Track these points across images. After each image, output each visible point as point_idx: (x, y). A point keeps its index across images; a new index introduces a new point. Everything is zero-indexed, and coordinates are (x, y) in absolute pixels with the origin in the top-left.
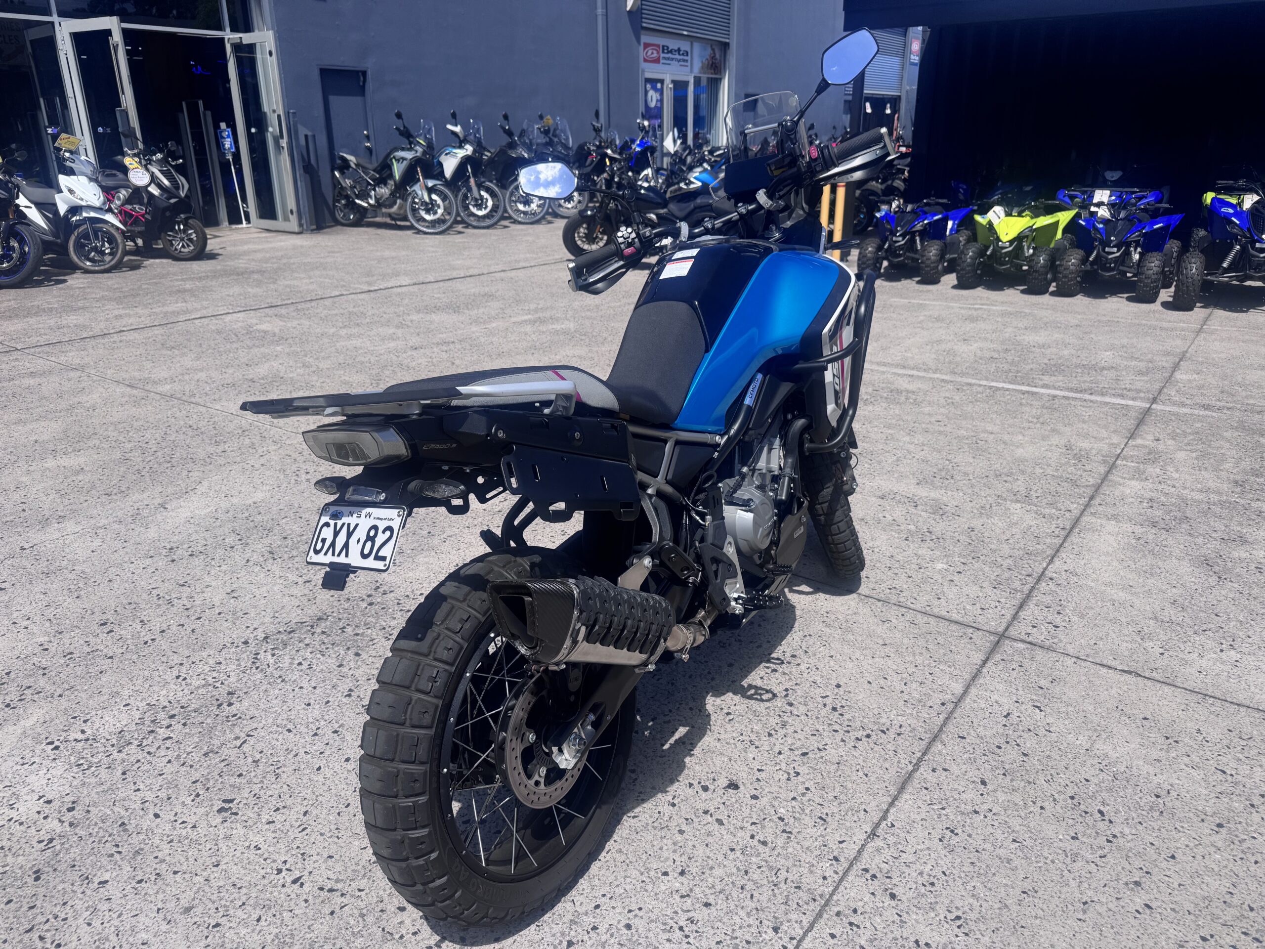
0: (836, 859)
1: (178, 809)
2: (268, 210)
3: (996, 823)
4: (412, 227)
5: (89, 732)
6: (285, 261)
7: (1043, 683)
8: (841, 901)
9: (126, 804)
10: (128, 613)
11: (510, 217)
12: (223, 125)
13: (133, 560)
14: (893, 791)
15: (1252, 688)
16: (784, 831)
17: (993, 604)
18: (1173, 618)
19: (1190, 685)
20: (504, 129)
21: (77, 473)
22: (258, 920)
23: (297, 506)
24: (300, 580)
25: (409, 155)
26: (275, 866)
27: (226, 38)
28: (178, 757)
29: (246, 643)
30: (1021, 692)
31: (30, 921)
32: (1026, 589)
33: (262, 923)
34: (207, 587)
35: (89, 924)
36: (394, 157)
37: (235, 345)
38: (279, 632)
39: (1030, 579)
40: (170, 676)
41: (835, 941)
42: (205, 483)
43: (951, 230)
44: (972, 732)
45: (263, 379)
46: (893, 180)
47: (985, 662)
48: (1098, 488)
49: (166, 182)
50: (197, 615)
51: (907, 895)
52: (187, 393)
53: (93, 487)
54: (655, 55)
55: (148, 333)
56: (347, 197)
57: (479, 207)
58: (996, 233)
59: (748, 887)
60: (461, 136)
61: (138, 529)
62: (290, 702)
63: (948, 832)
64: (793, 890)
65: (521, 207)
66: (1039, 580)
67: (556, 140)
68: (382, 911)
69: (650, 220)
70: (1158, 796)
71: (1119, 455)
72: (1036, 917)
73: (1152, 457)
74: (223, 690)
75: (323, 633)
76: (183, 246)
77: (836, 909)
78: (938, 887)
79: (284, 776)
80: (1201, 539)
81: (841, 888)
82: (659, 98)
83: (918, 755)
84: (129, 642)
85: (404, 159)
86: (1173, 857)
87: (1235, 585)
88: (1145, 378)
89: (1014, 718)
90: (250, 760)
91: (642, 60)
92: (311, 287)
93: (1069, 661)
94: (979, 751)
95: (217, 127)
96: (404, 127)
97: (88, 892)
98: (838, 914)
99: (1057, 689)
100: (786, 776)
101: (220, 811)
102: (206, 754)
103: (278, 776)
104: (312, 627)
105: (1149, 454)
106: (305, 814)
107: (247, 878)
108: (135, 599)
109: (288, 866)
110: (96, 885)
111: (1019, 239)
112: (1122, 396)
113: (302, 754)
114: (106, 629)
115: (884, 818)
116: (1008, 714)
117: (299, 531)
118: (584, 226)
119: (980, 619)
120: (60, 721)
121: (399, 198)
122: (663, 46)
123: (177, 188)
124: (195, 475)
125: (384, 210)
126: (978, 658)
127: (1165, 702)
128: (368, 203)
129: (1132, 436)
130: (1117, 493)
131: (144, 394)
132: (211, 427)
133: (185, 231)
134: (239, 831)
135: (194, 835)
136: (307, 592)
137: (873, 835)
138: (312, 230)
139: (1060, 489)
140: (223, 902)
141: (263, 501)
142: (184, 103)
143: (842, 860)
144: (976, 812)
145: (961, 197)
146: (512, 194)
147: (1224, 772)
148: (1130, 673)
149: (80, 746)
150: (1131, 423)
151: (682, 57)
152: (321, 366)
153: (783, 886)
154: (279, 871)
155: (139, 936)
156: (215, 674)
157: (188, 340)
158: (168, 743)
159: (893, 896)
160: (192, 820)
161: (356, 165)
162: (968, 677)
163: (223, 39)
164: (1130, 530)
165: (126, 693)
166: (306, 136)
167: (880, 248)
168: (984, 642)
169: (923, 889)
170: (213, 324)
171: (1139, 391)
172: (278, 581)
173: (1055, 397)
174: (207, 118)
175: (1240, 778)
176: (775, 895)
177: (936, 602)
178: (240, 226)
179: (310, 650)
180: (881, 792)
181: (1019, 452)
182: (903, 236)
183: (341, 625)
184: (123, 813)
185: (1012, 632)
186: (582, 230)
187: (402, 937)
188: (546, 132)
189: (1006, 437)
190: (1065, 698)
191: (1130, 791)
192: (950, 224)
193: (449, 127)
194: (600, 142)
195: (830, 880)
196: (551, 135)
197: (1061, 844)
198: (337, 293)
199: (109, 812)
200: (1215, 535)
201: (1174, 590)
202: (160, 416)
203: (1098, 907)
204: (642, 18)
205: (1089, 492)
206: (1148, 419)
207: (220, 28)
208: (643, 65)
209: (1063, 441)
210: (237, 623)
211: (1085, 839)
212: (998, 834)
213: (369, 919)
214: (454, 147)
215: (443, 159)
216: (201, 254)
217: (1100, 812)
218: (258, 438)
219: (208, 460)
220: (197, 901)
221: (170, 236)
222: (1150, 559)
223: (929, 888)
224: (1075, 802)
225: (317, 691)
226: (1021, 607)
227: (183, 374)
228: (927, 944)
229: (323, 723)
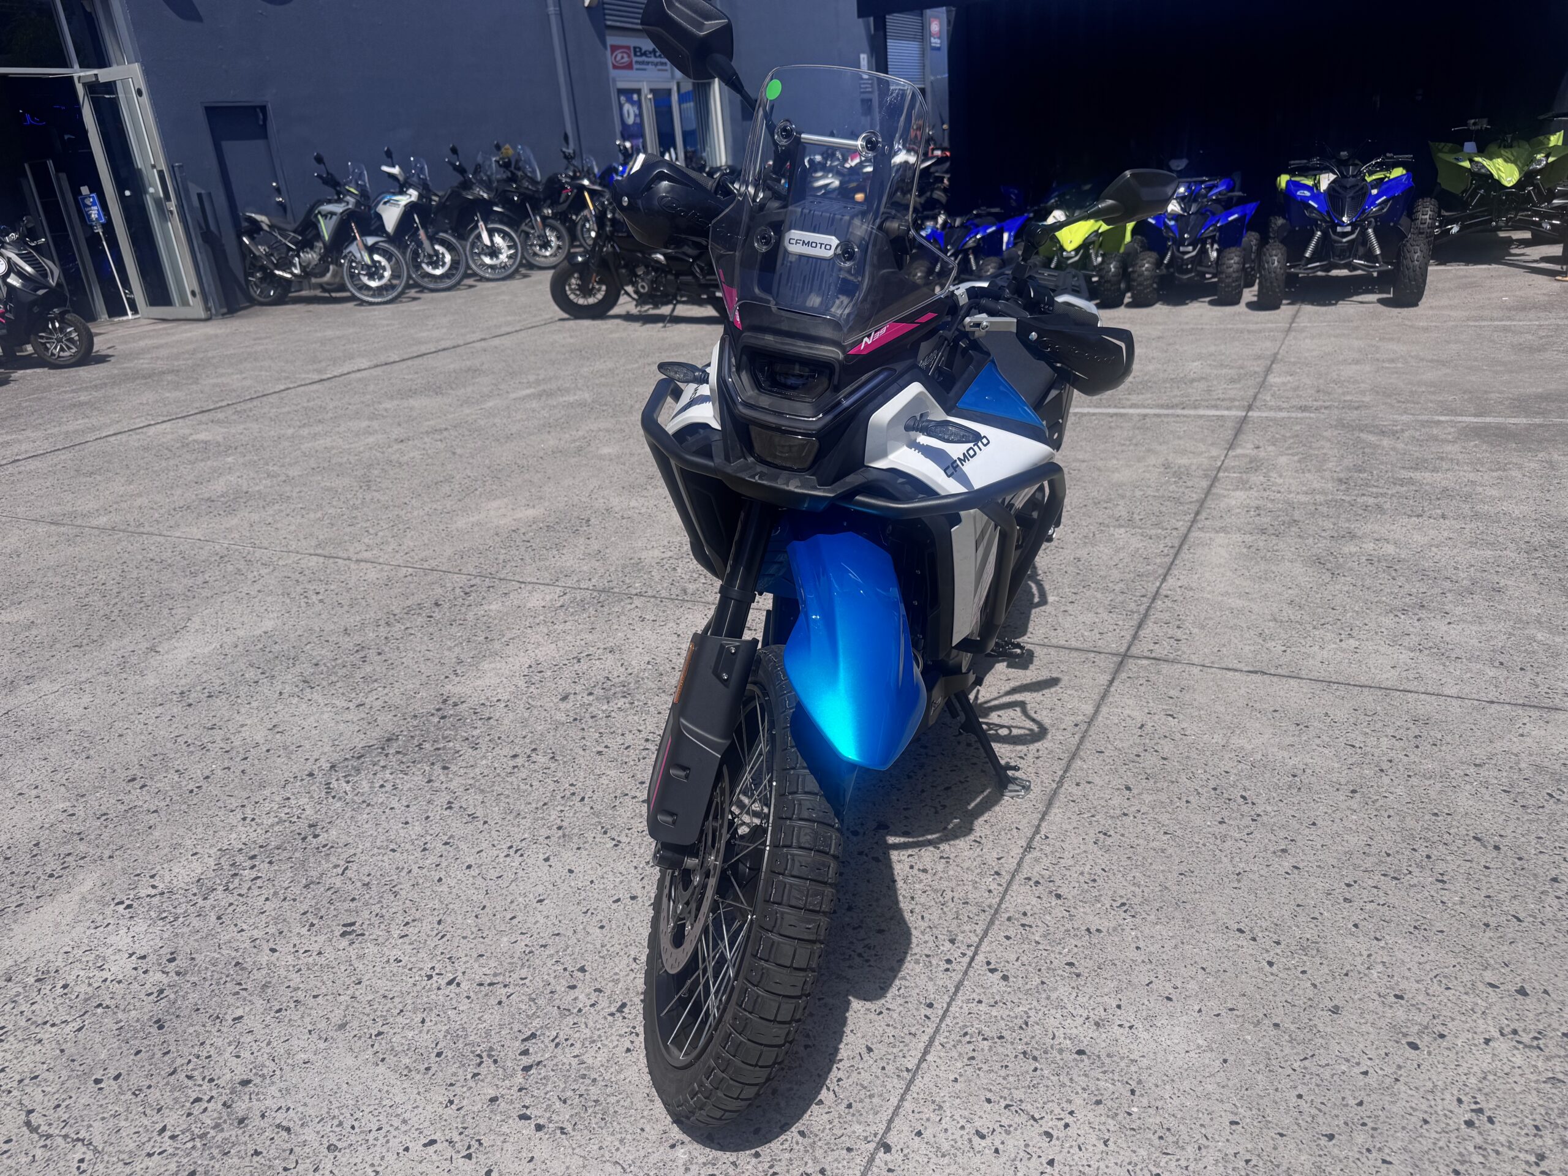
0: (997, 873)
1: (295, 940)
2: (159, 294)
3: (1146, 821)
4: (353, 298)
5: (161, 886)
6: (201, 355)
7: (1172, 693)
8: (1010, 906)
9: (234, 945)
10: (156, 764)
11: (475, 274)
12: (85, 190)
13: (140, 710)
14: (1042, 807)
15: (1373, 670)
16: (941, 857)
17: (1111, 628)
18: (1292, 617)
19: (1314, 675)
20: (454, 165)
21: (29, 628)
22: (423, 1021)
23: (318, 629)
24: (352, 705)
25: (338, 208)
26: (423, 973)
27: (76, 76)
28: (275, 894)
29: (311, 775)
30: (1151, 704)
31: (170, 1065)
32: (1142, 609)
33: (428, 1024)
34: (242, 726)
35: (238, 1057)
36: (319, 213)
37: (172, 462)
38: (346, 759)
39: (1144, 599)
40: (235, 818)
41: (1011, 941)
42: (196, 619)
43: (1008, 243)
44: (1110, 746)
45: (223, 496)
46: (932, 191)
47: (1111, 682)
48: (1202, 503)
49: (29, 269)
50: (241, 756)
51: (1072, 893)
52: (132, 523)
53: (56, 640)
54: (626, 59)
55: (51, 459)
56: (263, 269)
57: (435, 265)
58: (1059, 242)
59: (917, 910)
60: (401, 178)
61: (132, 679)
62: (385, 824)
63: (1101, 835)
64: (961, 906)
65: (487, 260)
66: (1154, 599)
67: (520, 173)
68: (552, 992)
69: (658, 261)
70: (1294, 776)
71: (1220, 468)
72: (1195, 892)
73: (1254, 465)
74: (303, 825)
75: (398, 752)
76: (62, 349)
77: (1006, 916)
78: (1100, 882)
79: (403, 893)
80: (1311, 539)
81: (1008, 897)
82: (637, 112)
83: (1060, 773)
84: (170, 793)
85: (332, 214)
86: (1314, 824)
87: (1348, 579)
88: (1238, 386)
89: (1149, 728)
90: (359, 884)
91: (610, 66)
92: (248, 383)
93: (1196, 670)
94: (1119, 762)
95: (77, 193)
96: (328, 173)
97: (225, 1030)
98: (1009, 919)
99: (1187, 697)
100: (933, 810)
101: (343, 935)
102: (306, 886)
103: (396, 894)
104: (383, 749)
105: (1251, 462)
106: (439, 922)
107: (398, 988)
108: (159, 750)
109: (437, 971)
110: (230, 1022)
111: (1085, 246)
112: (1216, 407)
113: (415, 870)
114: (137, 784)
115: (1037, 831)
116: (1142, 725)
117: (330, 655)
118: (576, 275)
119: (1100, 643)
120: (123, 882)
121: (332, 263)
122: (635, 48)
123: (45, 276)
124: (180, 611)
125: (314, 280)
126: (1104, 679)
127: (1292, 694)
128: (292, 273)
129: (1231, 446)
130: (1222, 505)
131: (77, 531)
132: (178, 558)
133: (61, 330)
134: (371, 949)
135: (322, 960)
136: (363, 715)
137: (1029, 848)
138: (223, 315)
139: (1163, 509)
140: (379, 1013)
141: (275, 629)
142: (27, 166)
143: (1004, 873)
144: (1125, 815)
145: (1014, 204)
146: (473, 245)
147: (1353, 746)
148: (1256, 672)
149: (156, 901)
150: (1229, 434)
151: (659, 60)
152: (291, 473)
153: (950, 904)
154: (430, 977)
155: (297, 1057)
156: (286, 810)
157: (109, 462)
158: (259, 882)
159: (1058, 896)
160: (316, 948)
161: (269, 226)
162: (1097, 697)
163: (72, 78)
164: (1240, 539)
165: (189, 843)
166: (199, 196)
167: (930, 271)
168: (1110, 663)
169: (1086, 886)
170: (134, 440)
171: (1233, 400)
172: (325, 709)
173: (1145, 416)
174: (61, 182)
175: (1368, 749)
176: (945, 913)
177: (1053, 633)
178: (125, 318)
179: (388, 772)
180: (1030, 810)
181: (1116, 477)
182: (955, 255)
183: (416, 742)
184: (234, 954)
185: (1134, 651)
186: (573, 281)
187: (580, 1010)
188: (506, 165)
189: (1100, 464)
190: (1196, 704)
191: (1268, 775)
192: (1006, 236)
193: (385, 168)
194: (575, 172)
195: (995, 892)
196: (512, 169)
197: (1210, 830)
198: (282, 387)
199: (217, 956)
200: (1323, 534)
201: (1290, 591)
202: (107, 553)
203: (1251, 875)
204: (605, 14)
205: (1194, 507)
206: (1245, 427)
207: (65, 64)
208: (613, 73)
209: (1161, 460)
210: (293, 757)
211: (1231, 822)
212: (1149, 829)
213: (541, 1002)
214: (394, 194)
215: (381, 209)
216: (87, 357)
217: (1243, 797)
218: (242, 562)
219: (189, 594)
220: (349, 1018)
221: (42, 337)
222: (1263, 566)
223: (1091, 884)
224: (1218, 792)
225: (412, 809)
226: (1140, 626)
227: (117, 503)
228: (1098, 930)
229: (429, 838)
